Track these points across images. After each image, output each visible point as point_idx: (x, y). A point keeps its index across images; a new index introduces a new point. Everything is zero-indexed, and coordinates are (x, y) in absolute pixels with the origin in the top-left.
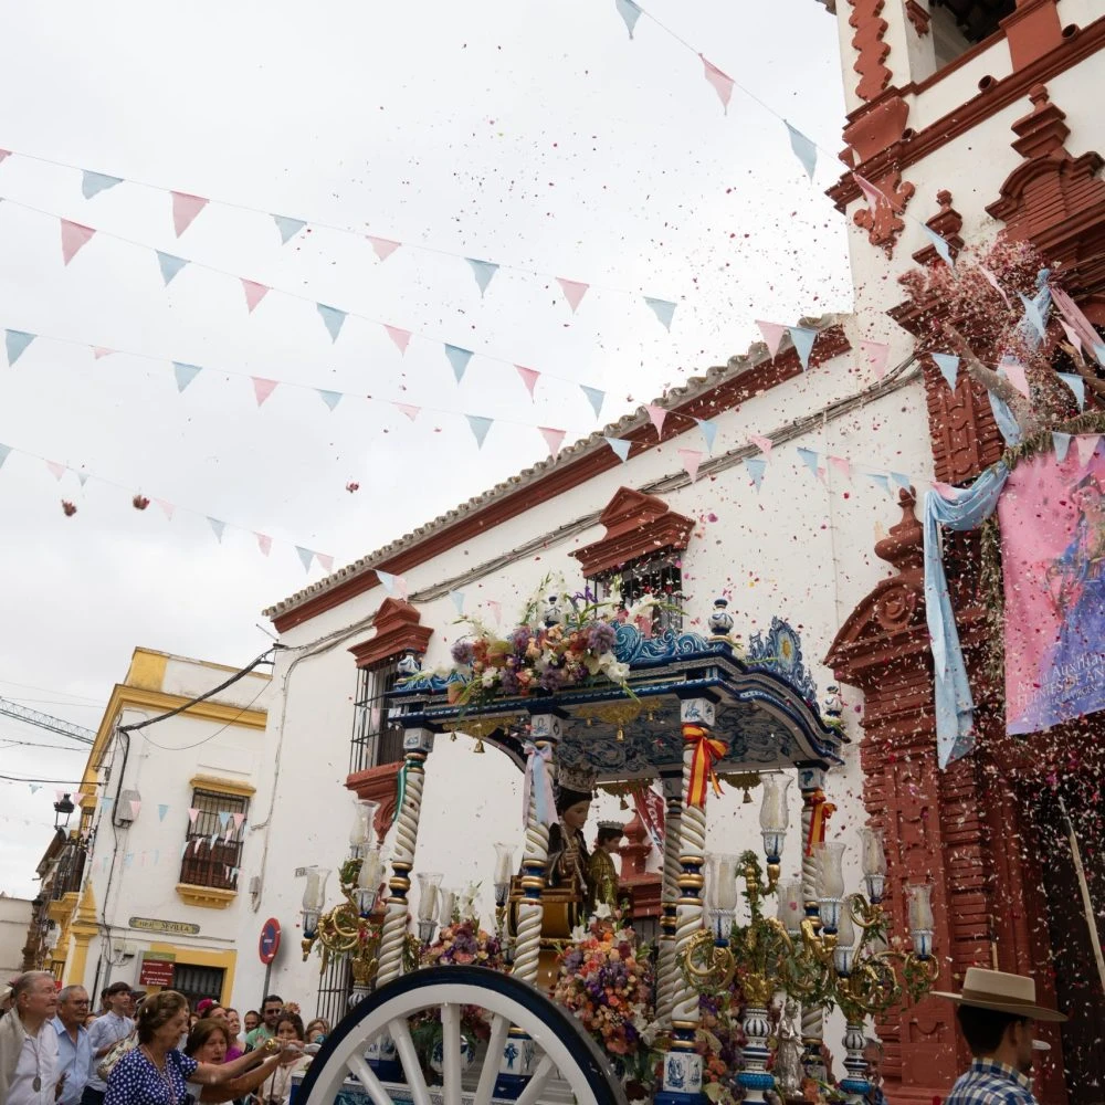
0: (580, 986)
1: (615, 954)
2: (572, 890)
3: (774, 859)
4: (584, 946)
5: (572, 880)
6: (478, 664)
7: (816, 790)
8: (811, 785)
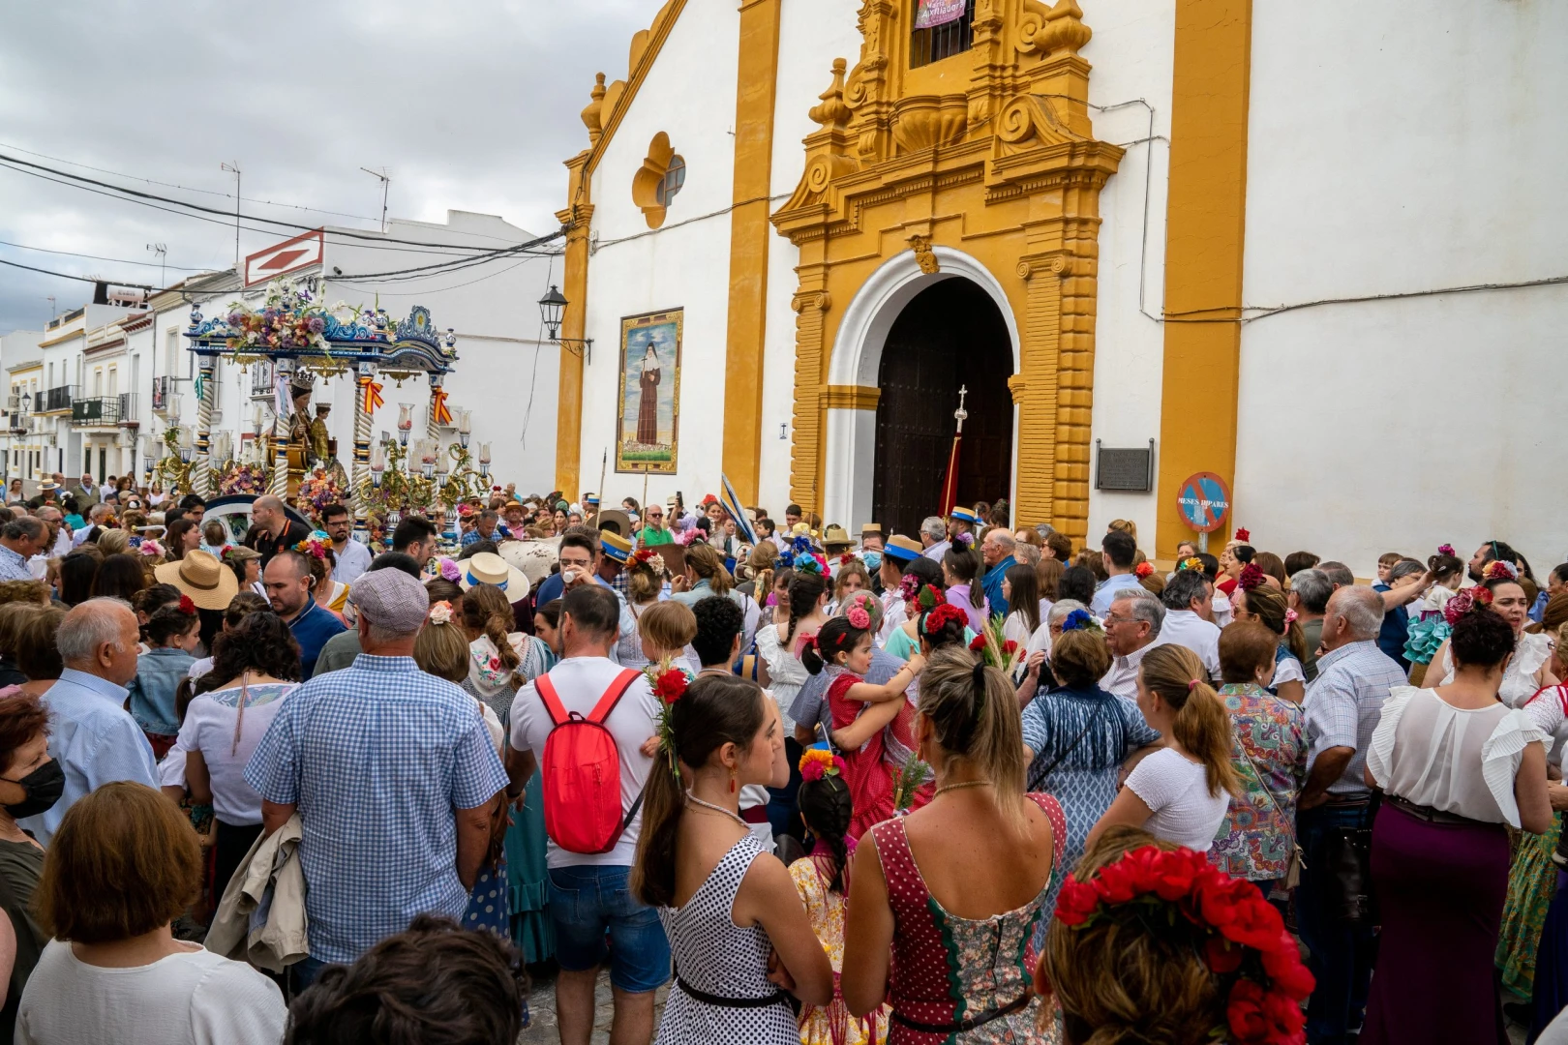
0: (310, 502)
1: (327, 487)
2: (303, 446)
3: (404, 444)
4: (311, 482)
5: (302, 440)
6: (244, 328)
7: (438, 387)
8: (435, 384)
